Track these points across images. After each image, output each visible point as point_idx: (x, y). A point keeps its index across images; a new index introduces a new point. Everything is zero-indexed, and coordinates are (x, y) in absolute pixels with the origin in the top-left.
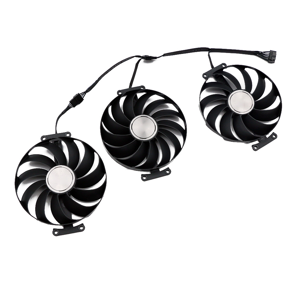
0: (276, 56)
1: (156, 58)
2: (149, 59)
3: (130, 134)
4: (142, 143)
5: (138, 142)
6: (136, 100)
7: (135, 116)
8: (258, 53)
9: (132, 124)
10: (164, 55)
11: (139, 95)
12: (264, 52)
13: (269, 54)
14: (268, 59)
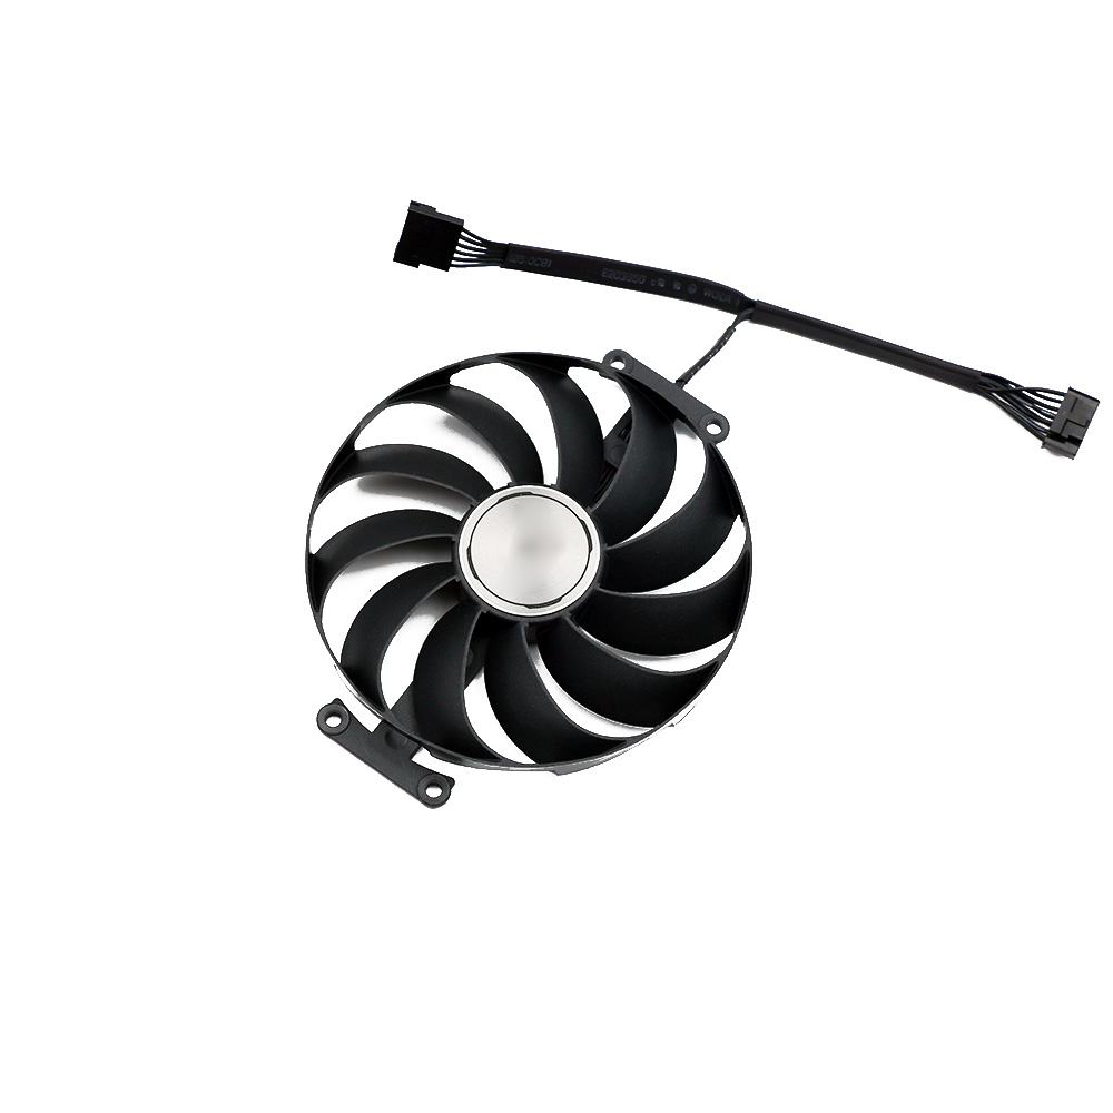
0: (1088, 423)
8: (1002, 388)
12: (1033, 391)
13: (1058, 405)
14: (1046, 431)
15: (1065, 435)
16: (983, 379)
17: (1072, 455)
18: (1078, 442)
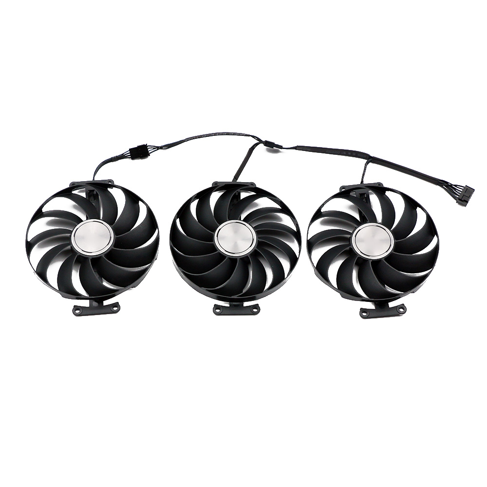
1: (281, 147)
2: (269, 145)
3: (212, 243)
4: (226, 258)
5: (222, 256)
6: (237, 200)
7: (228, 219)
8: (446, 184)
9: (220, 229)
10: (296, 148)
11: (244, 195)
13: (462, 190)
14: (458, 198)
15: (463, 200)
16: (440, 181)
17: (465, 206)
18: (467, 202)
